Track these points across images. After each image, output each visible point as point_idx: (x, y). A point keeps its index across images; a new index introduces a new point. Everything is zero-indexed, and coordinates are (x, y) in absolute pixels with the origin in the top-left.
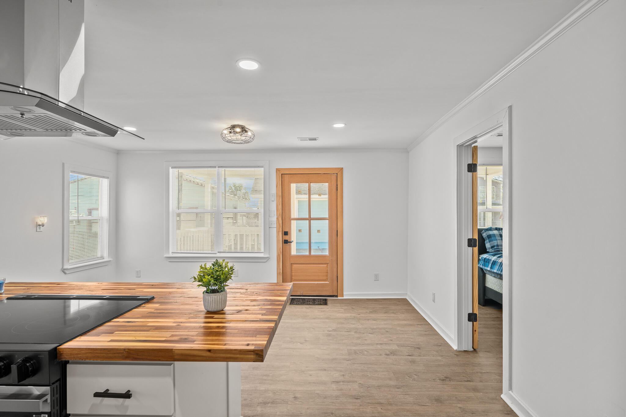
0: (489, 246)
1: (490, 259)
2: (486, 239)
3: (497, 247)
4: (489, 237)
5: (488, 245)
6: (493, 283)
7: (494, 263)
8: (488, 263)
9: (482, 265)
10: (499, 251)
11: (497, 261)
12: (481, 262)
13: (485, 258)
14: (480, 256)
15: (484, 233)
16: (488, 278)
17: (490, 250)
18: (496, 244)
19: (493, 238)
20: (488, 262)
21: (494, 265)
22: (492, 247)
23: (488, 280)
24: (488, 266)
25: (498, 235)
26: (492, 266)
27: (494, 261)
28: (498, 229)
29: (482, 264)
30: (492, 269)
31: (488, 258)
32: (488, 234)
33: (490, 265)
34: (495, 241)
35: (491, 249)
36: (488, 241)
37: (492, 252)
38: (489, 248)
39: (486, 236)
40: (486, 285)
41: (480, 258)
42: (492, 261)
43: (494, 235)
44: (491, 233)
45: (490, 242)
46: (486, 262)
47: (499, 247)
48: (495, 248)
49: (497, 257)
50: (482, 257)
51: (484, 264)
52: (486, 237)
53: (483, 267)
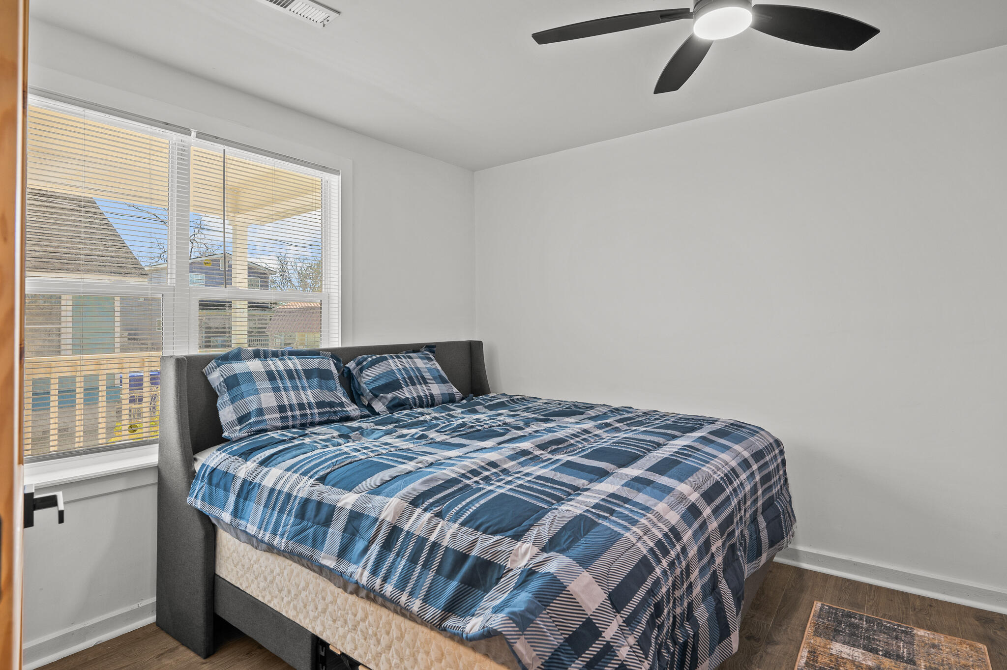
0: (230, 415)
1: (231, 471)
2: (222, 392)
3: (260, 418)
4: (232, 382)
5: (227, 414)
6: (243, 566)
7: (245, 491)
8: (221, 492)
9: (203, 500)
10: (265, 431)
11: (257, 480)
12: (198, 488)
13: (214, 470)
14: (195, 459)
15: (213, 369)
16: (224, 542)
17: (235, 431)
18: (253, 407)
19: (244, 387)
20: (222, 484)
21: (246, 499)
22: (241, 420)
23: (223, 553)
24: (225, 504)
25: (260, 373)
26: (241, 504)
27: (244, 481)
28: (262, 355)
29: (200, 496)
30: (241, 518)
31: (222, 468)
32: (228, 374)
33: (232, 498)
34: (251, 398)
35: (238, 428)
36: (226, 397)
37: (240, 439)
38: (232, 425)
39: (222, 379)
40: (218, 572)
41: (197, 467)
42: (238, 483)
43: (249, 376)
44: (238, 367)
45: (233, 401)
46: (217, 485)
47: (266, 417)
48: (252, 420)
49: (255, 464)
50: (203, 465)
51: (211, 494)
52: (220, 385)
53: (207, 509)
